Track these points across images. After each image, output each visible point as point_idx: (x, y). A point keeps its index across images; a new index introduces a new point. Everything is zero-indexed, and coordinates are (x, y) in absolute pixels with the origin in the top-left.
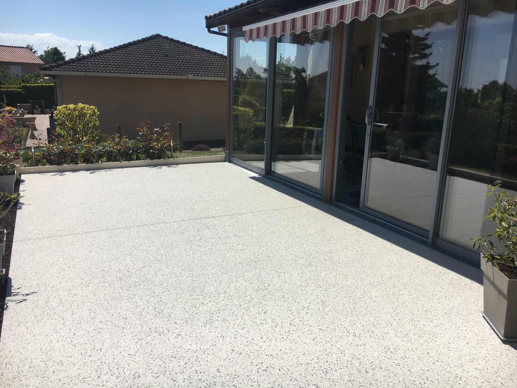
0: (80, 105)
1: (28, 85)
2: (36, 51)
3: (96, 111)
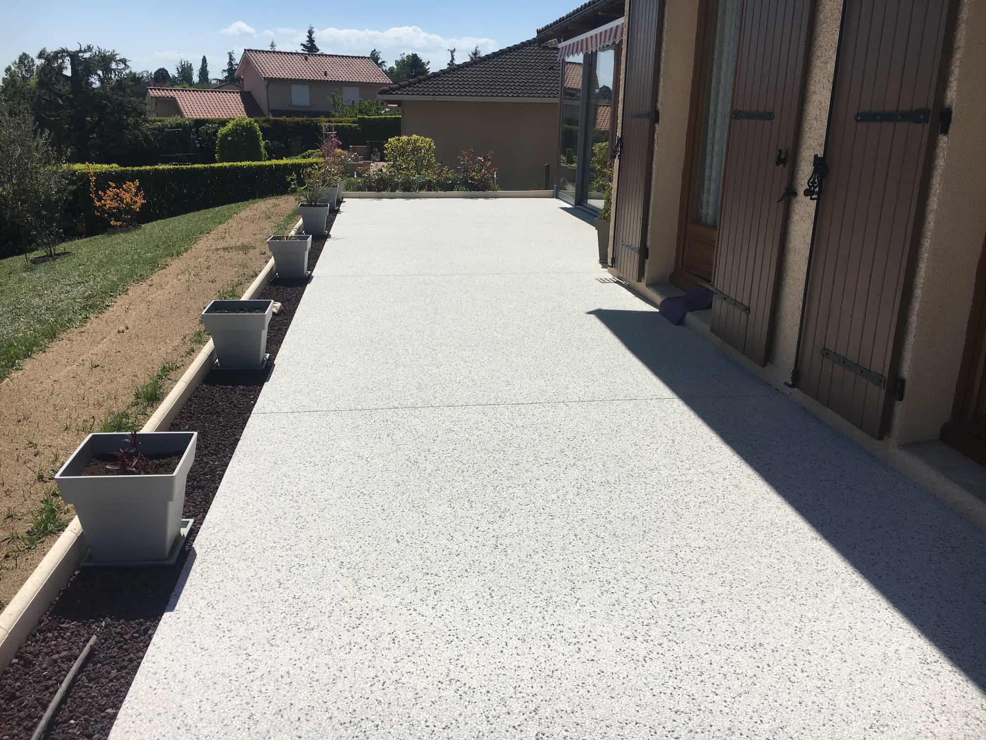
0: (415, 137)
1: (366, 117)
2: (384, 62)
3: (432, 144)
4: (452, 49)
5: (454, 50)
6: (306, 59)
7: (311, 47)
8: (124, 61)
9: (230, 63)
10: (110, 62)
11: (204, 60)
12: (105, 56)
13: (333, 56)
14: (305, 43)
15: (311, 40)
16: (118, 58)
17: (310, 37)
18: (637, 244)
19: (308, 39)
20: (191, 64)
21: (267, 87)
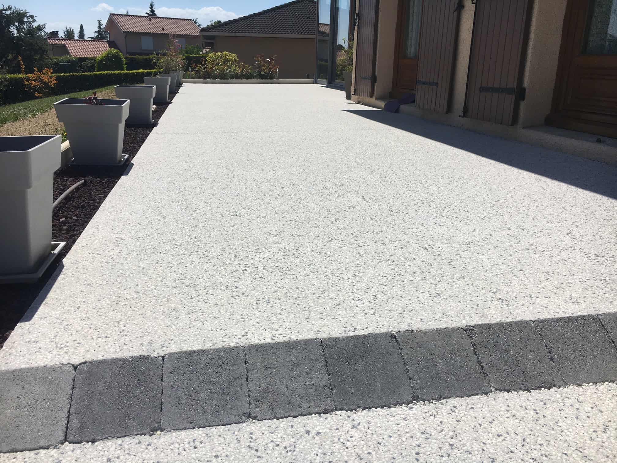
0: (225, 53)
2: (200, 25)
3: (237, 58)
6: (150, 20)
7: (152, 15)
8: (32, 17)
9: (99, 27)
10: (24, 18)
11: (82, 27)
12: (20, 13)
13: (167, 18)
14: (149, 12)
15: (152, 11)
16: (28, 15)
17: (151, 8)
18: (370, 74)
19: (150, 10)
20: (73, 30)
21: (125, 37)
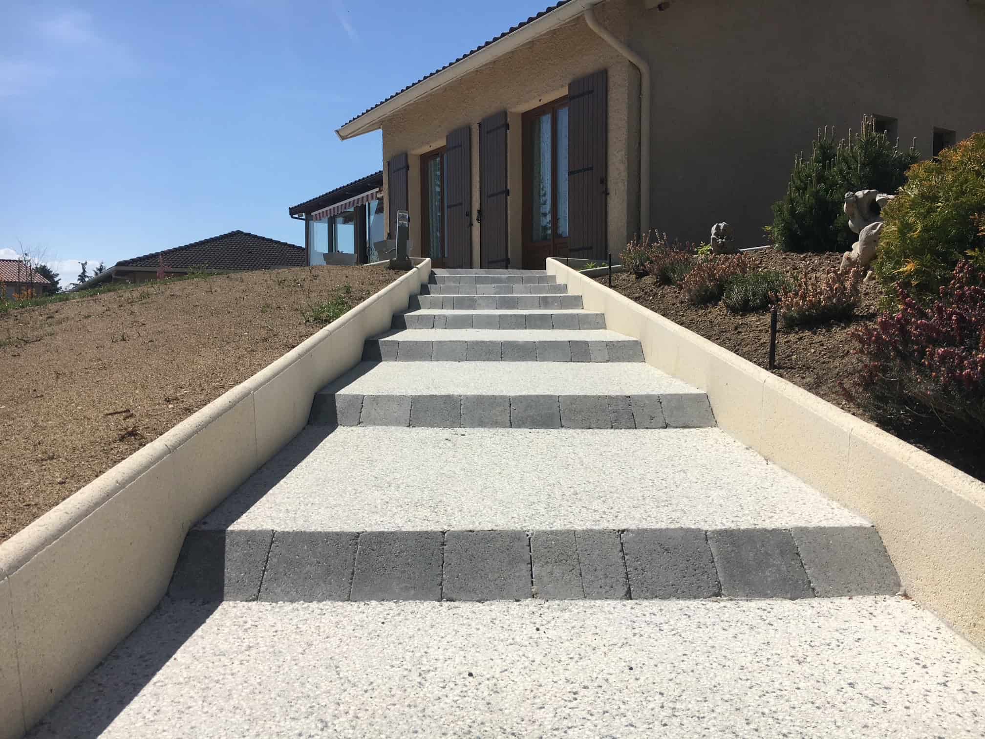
4: (84, 262)
5: (86, 263)
